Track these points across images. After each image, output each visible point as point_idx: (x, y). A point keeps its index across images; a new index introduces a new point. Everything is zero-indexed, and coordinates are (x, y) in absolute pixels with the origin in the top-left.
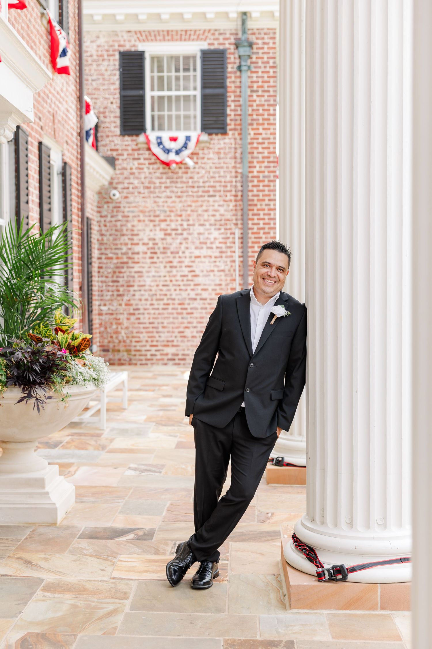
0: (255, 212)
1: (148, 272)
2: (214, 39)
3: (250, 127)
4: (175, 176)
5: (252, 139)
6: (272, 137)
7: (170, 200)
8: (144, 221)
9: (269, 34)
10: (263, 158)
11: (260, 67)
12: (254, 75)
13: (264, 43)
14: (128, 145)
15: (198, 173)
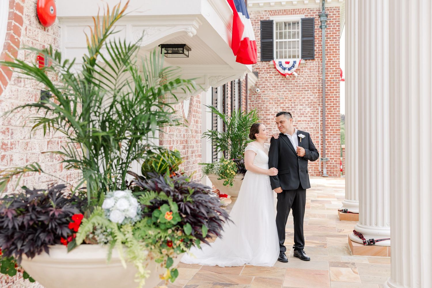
0: (329, 98)
1: (274, 129)
2: (308, 13)
3: (326, 56)
4: (288, 81)
5: (327, 62)
6: (337, 60)
7: (285, 93)
8: (272, 103)
9: (336, 10)
10: (333, 71)
11: (331, 26)
12: (329, 30)
13: (334, 14)
14: (265, 66)
15: (300, 79)
